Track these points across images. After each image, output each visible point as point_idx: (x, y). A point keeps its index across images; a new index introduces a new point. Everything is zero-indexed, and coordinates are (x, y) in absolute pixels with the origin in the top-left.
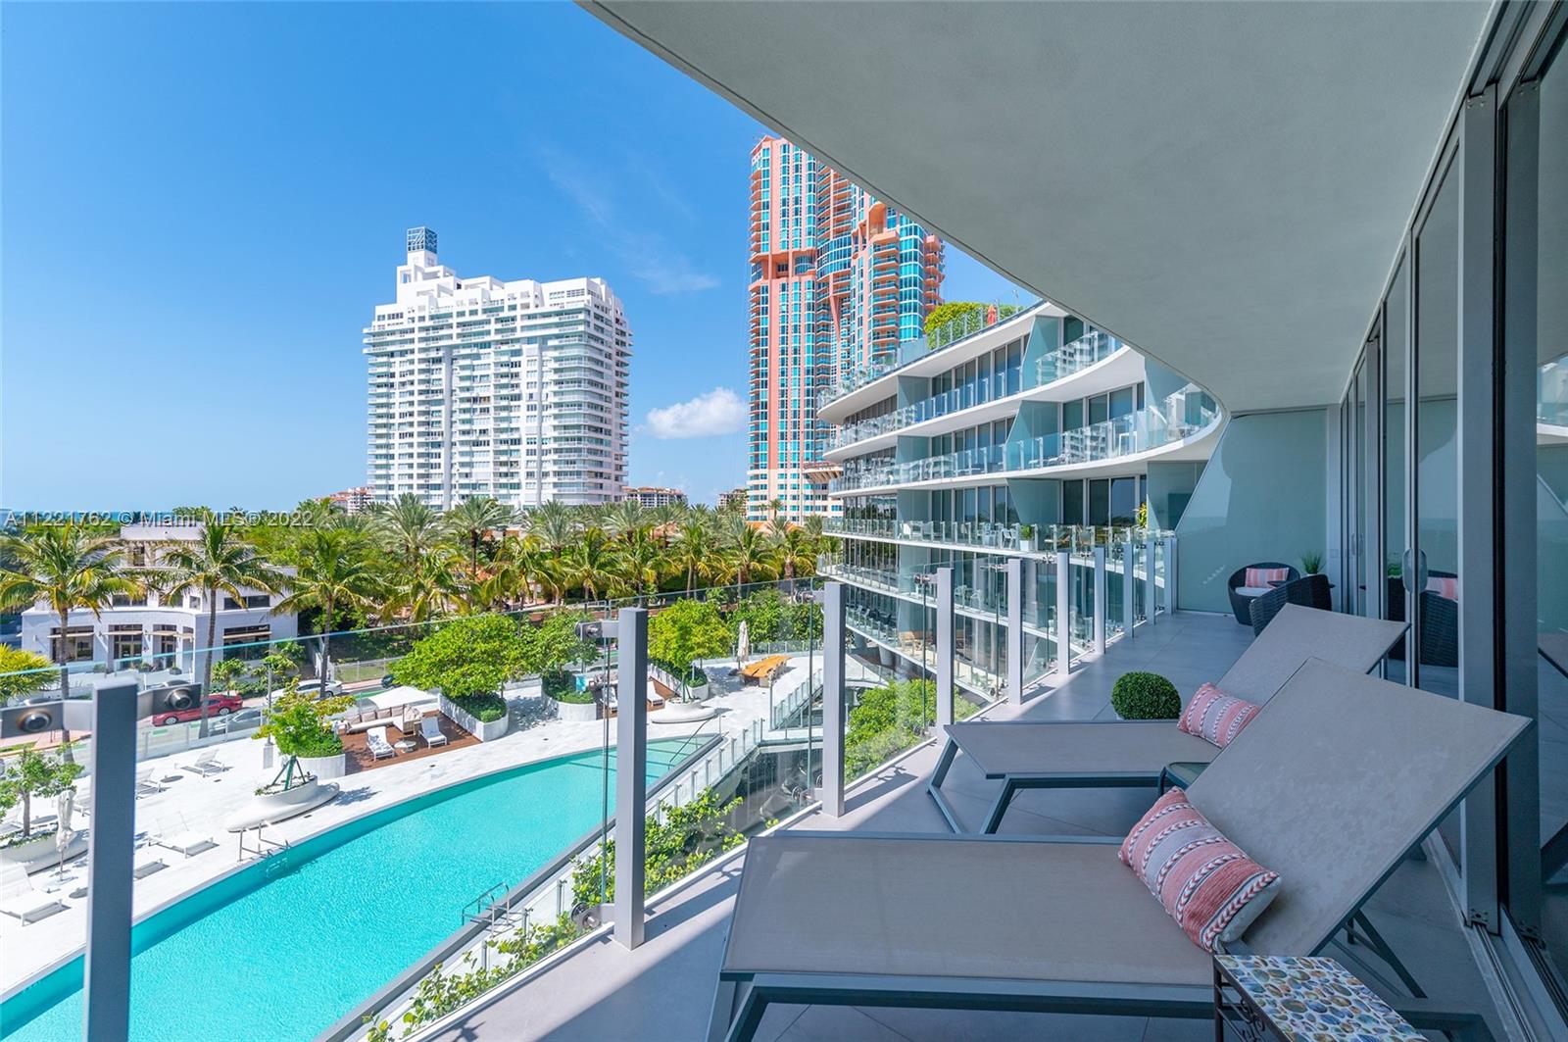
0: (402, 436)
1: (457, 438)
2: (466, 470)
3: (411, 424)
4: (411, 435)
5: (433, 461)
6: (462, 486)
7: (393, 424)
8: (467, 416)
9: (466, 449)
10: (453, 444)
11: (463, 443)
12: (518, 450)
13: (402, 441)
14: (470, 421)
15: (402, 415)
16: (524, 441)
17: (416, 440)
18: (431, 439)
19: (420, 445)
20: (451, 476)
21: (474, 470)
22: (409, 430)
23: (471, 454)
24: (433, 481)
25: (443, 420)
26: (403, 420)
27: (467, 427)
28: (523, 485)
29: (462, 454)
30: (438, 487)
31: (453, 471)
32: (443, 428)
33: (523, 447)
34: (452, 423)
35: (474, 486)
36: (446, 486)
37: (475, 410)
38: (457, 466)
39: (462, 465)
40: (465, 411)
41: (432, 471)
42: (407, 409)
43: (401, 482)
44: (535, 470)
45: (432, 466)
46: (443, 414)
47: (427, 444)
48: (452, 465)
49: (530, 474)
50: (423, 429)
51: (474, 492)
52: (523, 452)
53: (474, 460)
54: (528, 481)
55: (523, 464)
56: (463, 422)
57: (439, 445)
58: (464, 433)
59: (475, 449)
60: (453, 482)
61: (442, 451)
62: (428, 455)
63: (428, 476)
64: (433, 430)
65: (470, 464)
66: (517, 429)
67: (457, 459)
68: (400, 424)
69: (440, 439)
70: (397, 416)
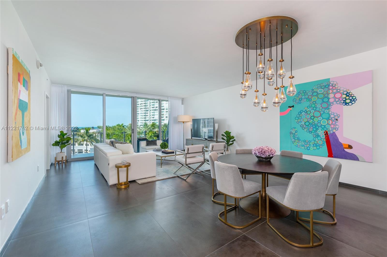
0: (140, 109)
1: (151, 109)
2: (153, 116)
3: (142, 106)
4: (142, 109)
5: (147, 114)
6: (153, 120)
7: (139, 106)
8: (153, 104)
9: (153, 111)
10: (151, 110)
11: (153, 110)
12: (164, 111)
13: (140, 110)
14: (154, 105)
15: (140, 104)
16: (165, 109)
17: (143, 110)
18: (146, 109)
19: (144, 111)
20: (150, 118)
21: (155, 116)
22: (141, 107)
23: (154, 112)
24: (146, 119)
25: (148, 105)
26: (140, 105)
27: (153, 106)
28: (165, 120)
29: (152, 113)
30: (148, 120)
31: (151, 117)
32: (148, 107)
33: (165, 110)
34: (150, 105)
35: (155, 120)
36: (149, 120)
37: (155, 102)
38: (151, 116)
39: (153, 115)
40: (153, 102)
41: (146, 117)
42: (141, 103)
43: (140, 120)
44: (168, 116)
45: (147, 116)
46: (148, 103)
47: (145, 111)
48: (150, 115)
49: (166, 117)
50: (144, 107)
51: (155, 122)
52: (165, 112)
53: (155, 114)
54: (166, 119)
55: (165, 115)
56: (153, 105)
57: (148, 111)
58: (153, 108)
59: (155, 111)
60: (151, 119)
61: (148, 112)
62: (146, 113)
63: (145, 118)
64: (146, 107)
65: (154, 115)
66: (164, 106)
67: (151, 114)
68: (140, 106)
69: (148, 109)
70: (139, 104)
